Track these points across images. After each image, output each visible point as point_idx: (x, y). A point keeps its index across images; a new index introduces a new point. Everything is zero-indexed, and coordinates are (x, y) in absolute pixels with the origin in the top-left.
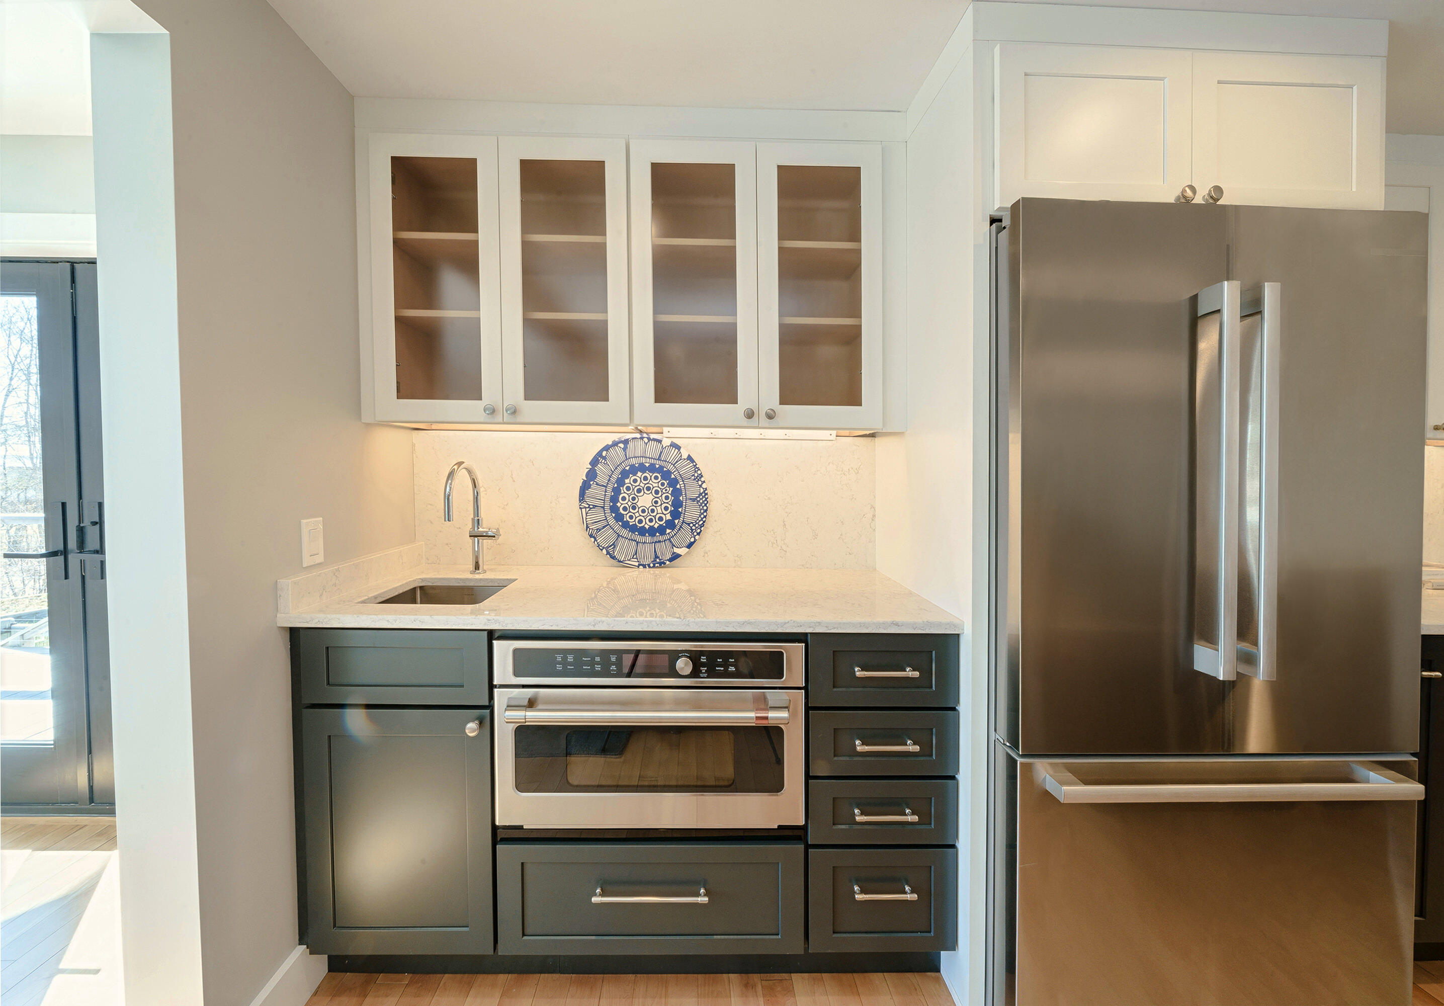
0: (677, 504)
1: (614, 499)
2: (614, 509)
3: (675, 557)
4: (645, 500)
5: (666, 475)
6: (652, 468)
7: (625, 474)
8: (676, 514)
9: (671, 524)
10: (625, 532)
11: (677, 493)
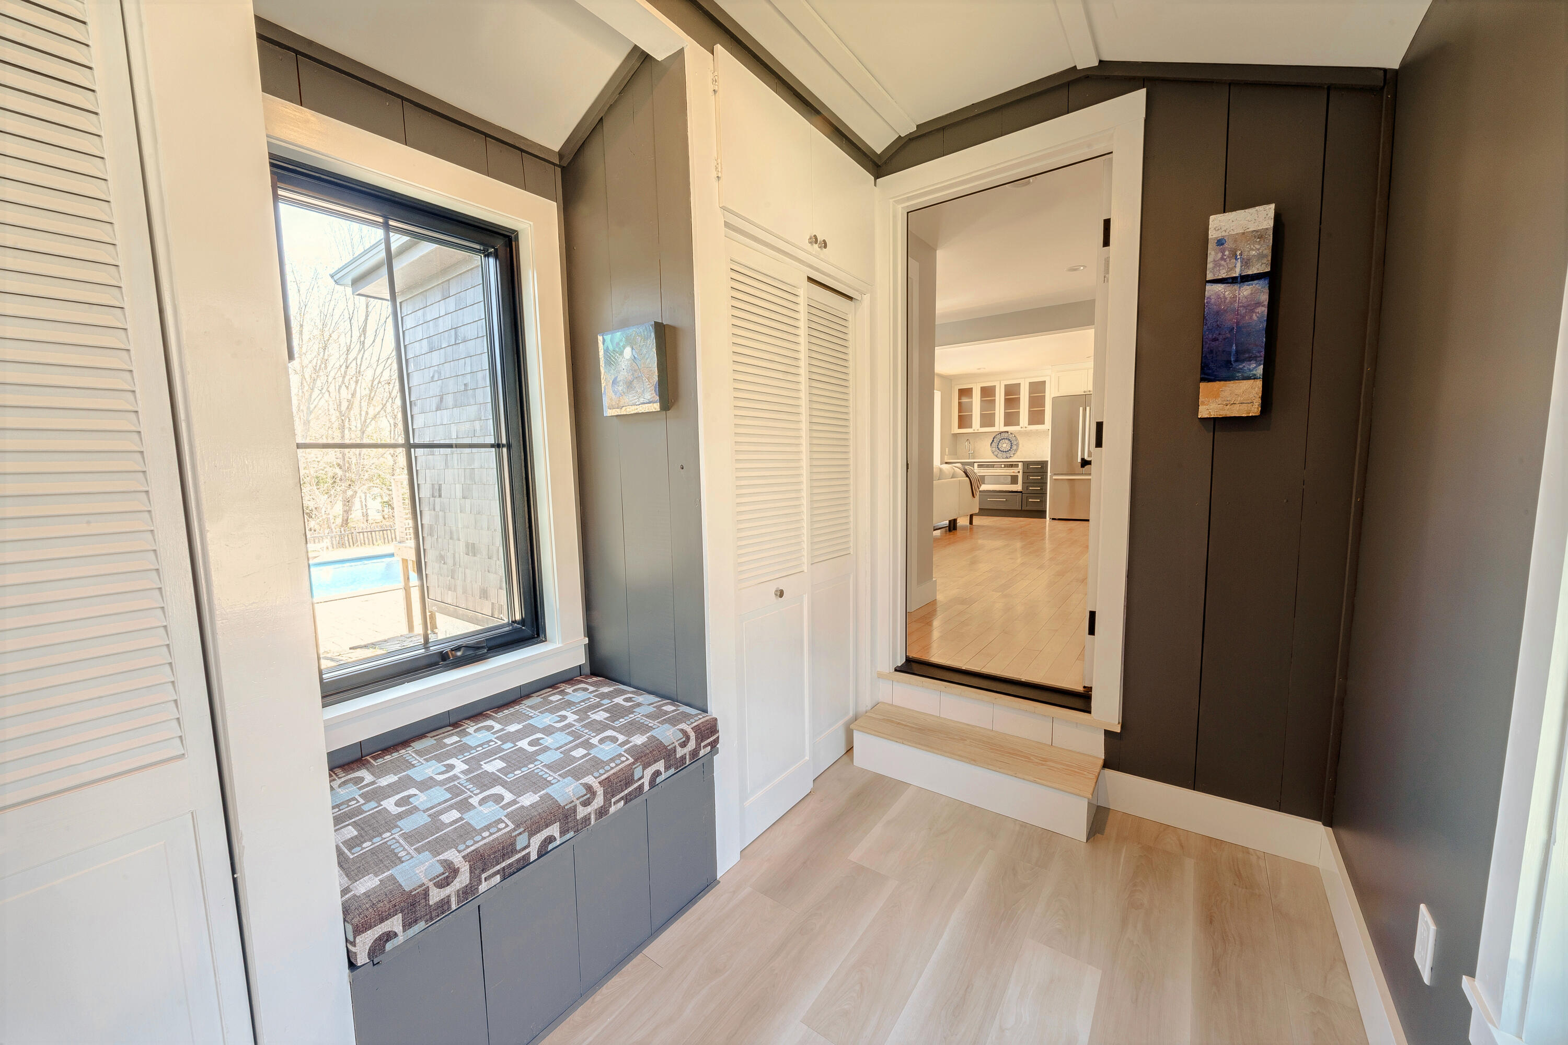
0: (1011, 446)
1: (998, 445)
2: (998, 447)
3: (1011, 456)
4: (1004, 445)
5: (1009, 440)
6: (1006, 439)
7: (1000, 440)
8: (1011, 448)
9: (1010, 450)
10: (1000, 452)
11: (1011, 444)
